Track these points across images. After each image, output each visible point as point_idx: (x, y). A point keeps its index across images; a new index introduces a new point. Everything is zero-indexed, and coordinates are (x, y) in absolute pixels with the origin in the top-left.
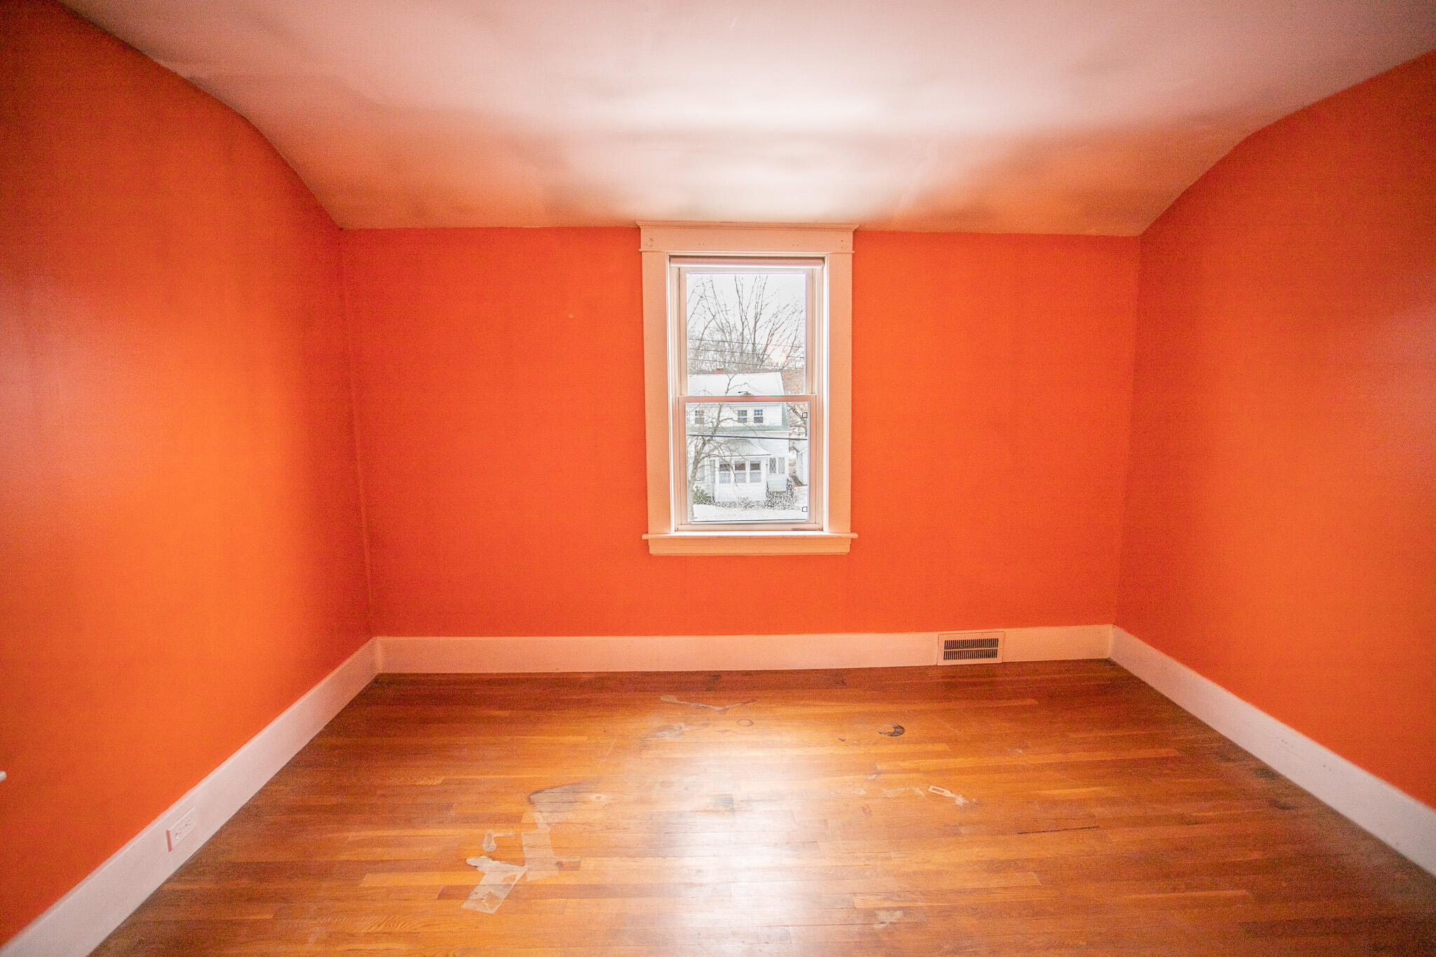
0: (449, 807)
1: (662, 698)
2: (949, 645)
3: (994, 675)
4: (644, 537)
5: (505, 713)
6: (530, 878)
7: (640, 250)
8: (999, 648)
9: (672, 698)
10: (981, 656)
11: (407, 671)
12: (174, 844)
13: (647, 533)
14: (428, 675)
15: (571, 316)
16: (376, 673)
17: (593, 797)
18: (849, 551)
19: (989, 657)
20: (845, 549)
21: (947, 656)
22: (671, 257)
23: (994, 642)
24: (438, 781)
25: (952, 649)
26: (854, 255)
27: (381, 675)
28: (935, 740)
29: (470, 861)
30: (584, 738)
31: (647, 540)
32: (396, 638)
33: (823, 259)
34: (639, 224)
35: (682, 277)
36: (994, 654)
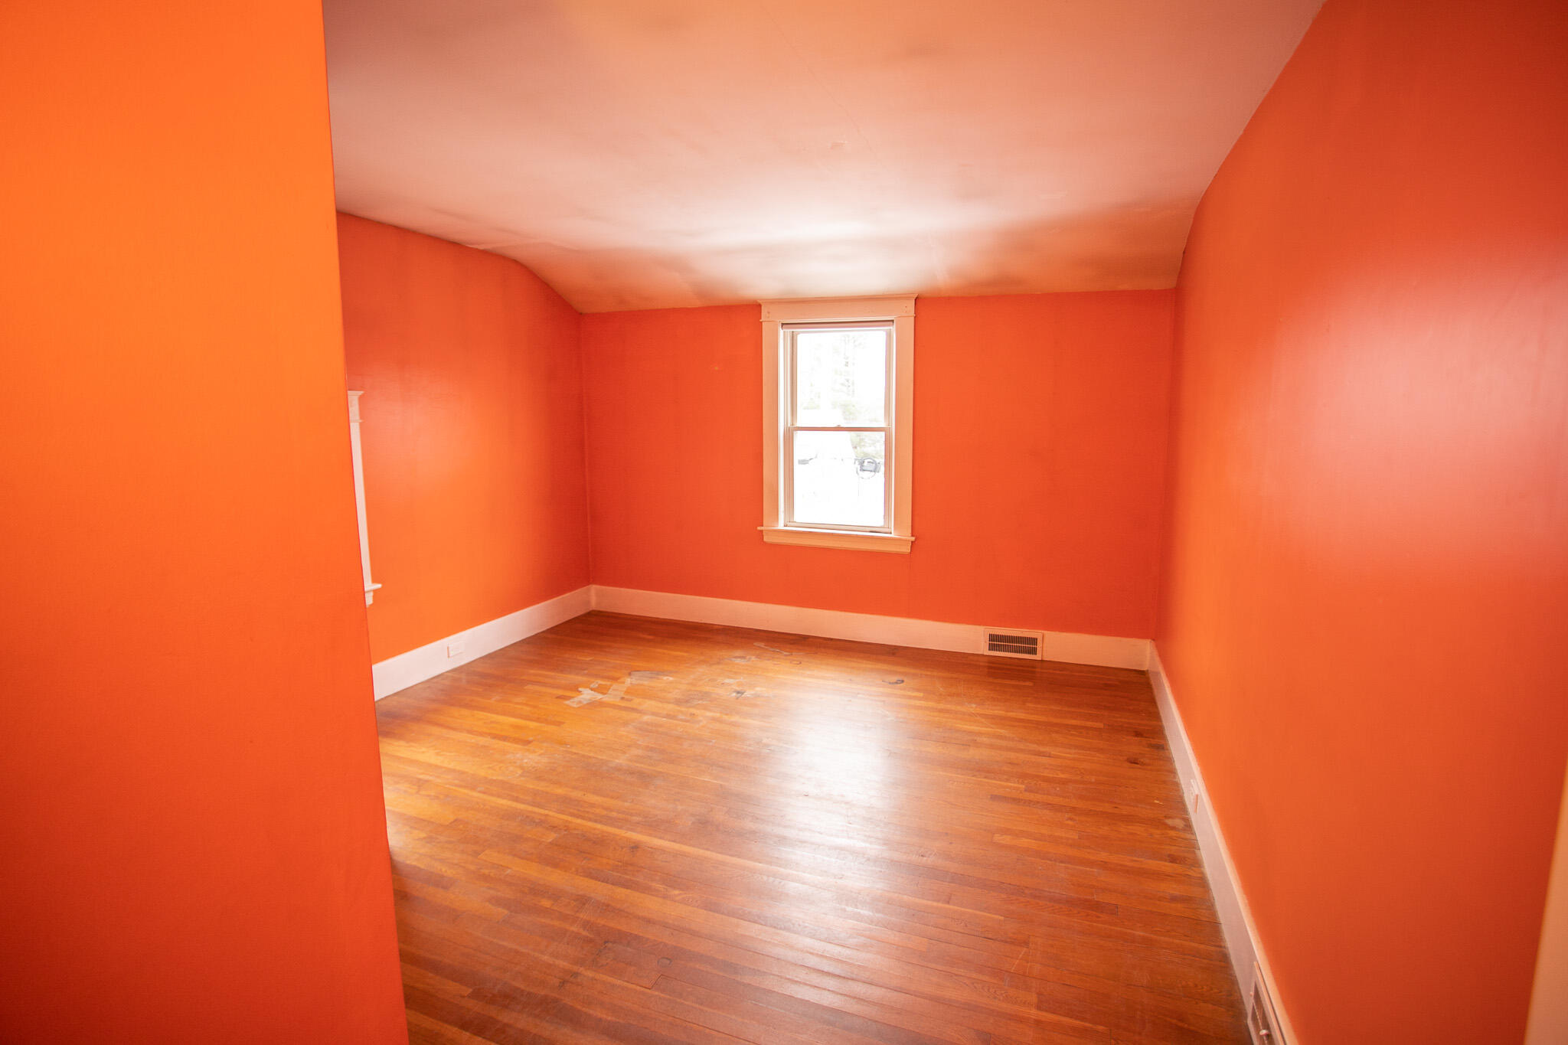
1: (755, 644)
2: (992, 638)
4: (759, 528)
6: (604, 700)
7: (760, 320)
8: (1039, 647)
9: (762, 645)
10: (1022, 652)
11: (609, 610)
12: (451, 655)
13: (763, 525)
14: (620, 614)
15: (716, 368)
16: (591, 609)
17: (666, 678)
18: (909, 551)
19: (1030, 653)
20: (907, 549)
21: (992, 647)
22: (783, 324)
23: (1034, 641)
25: (995, 641)
26: (915, 317)
27: (593, 611)
28: (918, 690)
29: (580, 689)
30: (685, 654)
31: (762, 531)
32: (605, 587)
33: (893, 321)
34: (759, 301)
35: (795, 338)
36: (1034, 651)
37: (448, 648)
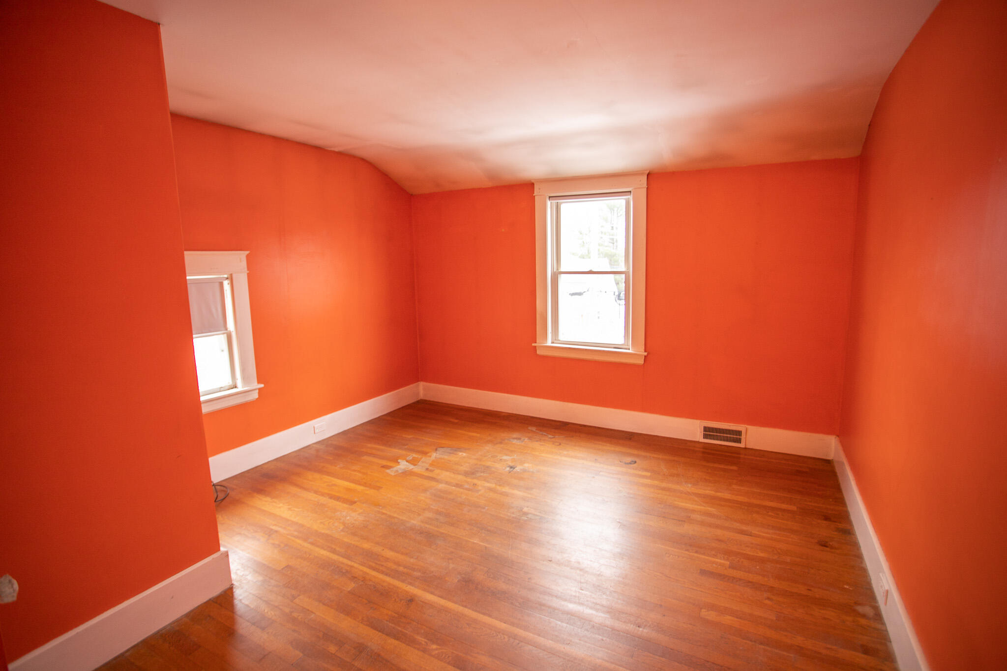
0: (407, 445)
1: (530, 428)
2: (706, 429)
3: (739, 454)
4: (533, 345)
5: (456, 421)
6: (414, 470)
7: (534, 195)
8: (743, 437)
9: (534, 429)
10: (730, 441)
12: (316, 432)
13: (536, 343)
15: (503, 230)
17: (460, 454)
18: (643, 363)
19: (735, 442)
20: (641, 362)
21: (705, 436)
22: (550, 197)
23: (739, 433)
24: (409, 437)
25: (709, 432)
26: (647, 188)
27: (421, 400)
29: (399, 461)
31: (535, 347)
32: (429, 384)
33: (630, 192)
34: (533, 181)
35: (559, 207)
36: (739, 441)
37: (314, 427)
